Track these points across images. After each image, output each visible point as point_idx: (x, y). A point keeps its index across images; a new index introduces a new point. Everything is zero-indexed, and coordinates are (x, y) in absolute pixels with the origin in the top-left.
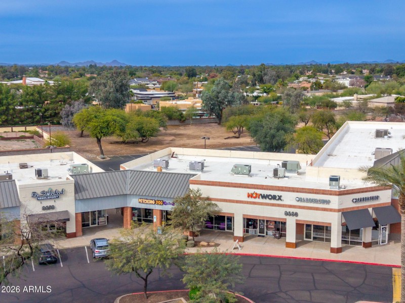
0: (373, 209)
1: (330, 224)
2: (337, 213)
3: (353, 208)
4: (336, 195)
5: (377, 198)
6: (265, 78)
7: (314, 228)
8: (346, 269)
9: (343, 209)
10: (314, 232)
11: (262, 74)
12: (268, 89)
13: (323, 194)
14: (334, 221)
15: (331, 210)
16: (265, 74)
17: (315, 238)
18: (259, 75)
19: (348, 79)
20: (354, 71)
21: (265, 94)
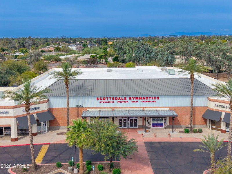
0: (37, 114)
1: (10, 125)
2: (13, 119)
3: (24, 115)
4: (12, 108)
5: (38, 108)
6: (26, 45)
7: (5, 129)
8: (16, 149)
9: (17, 116)
10: (5, 131)
11: (24, 42)
12: (25, 51)
13: (5, 108)
14: (12, 123)
15: (10, 117)
16: (26, 42)
17: (6, 135)
18: (22, 43)
19: (75, 46)
20: (83, 41)
21: (23, 54)
